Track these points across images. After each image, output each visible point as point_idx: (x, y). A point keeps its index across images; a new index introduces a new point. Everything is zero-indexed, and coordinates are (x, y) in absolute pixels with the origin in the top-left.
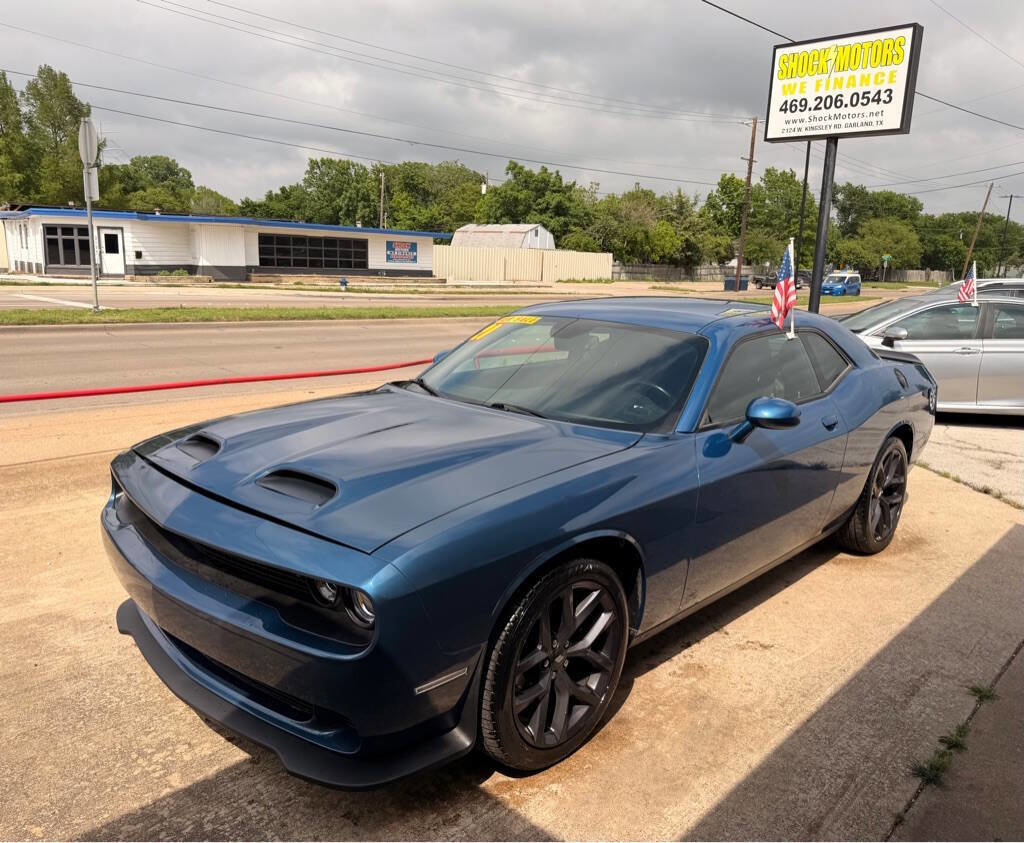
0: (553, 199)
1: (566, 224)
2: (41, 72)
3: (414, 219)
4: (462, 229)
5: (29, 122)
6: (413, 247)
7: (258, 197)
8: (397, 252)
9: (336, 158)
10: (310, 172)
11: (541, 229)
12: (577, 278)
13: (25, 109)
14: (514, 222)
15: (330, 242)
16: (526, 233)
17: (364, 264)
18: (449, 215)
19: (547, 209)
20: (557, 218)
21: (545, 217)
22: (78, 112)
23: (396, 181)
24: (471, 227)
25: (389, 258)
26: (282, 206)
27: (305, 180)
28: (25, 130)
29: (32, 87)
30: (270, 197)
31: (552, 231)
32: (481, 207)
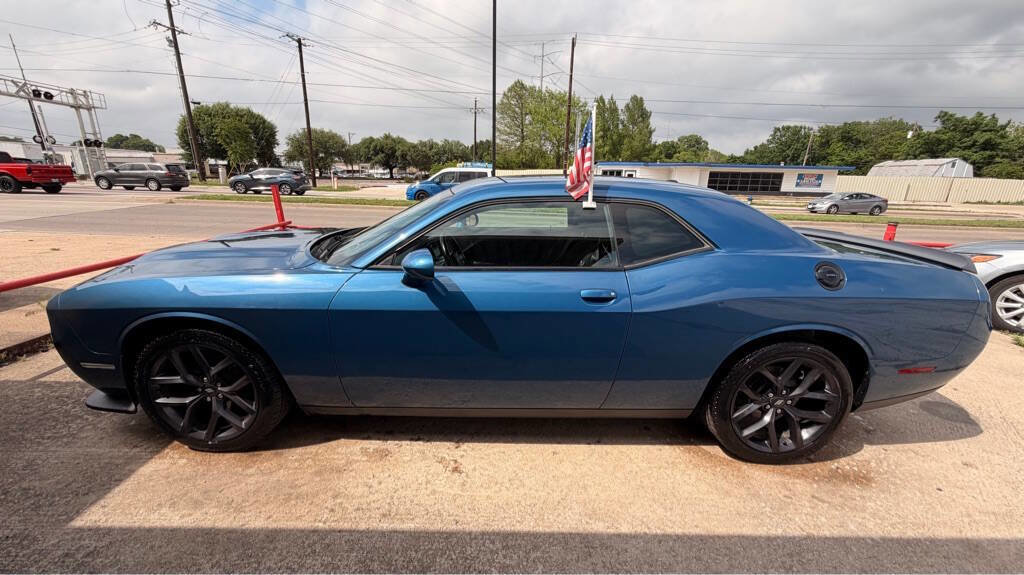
0: (980, 137)
1: (992, 157)
2: (632, 98)
3: (843, 160)
4: (881, 164)
5: (623, 123)
6: (820, 177)
7: (740, 153)
8: (806, 180)
9: (792, 125)
10: (774, 136)
11: (959, 162)
12: (989, 201)
13: (622, 117)
14: (932, 158)
15: (755, 175)
16: (941, 165)
17: (778, 189)
18: (874, 155)
19: (973, 145)
20: (982, 152)
21: (967, 153)
22: (645, 116)
23: (835, 137)
24: (890, 163)
25: (798, 185)
26: (753, 157)
27: (768, 141)
28: (620, 126)
29: (627, 106)
30: (747, 153)
31: (973, 163)
32: (904, 148)
